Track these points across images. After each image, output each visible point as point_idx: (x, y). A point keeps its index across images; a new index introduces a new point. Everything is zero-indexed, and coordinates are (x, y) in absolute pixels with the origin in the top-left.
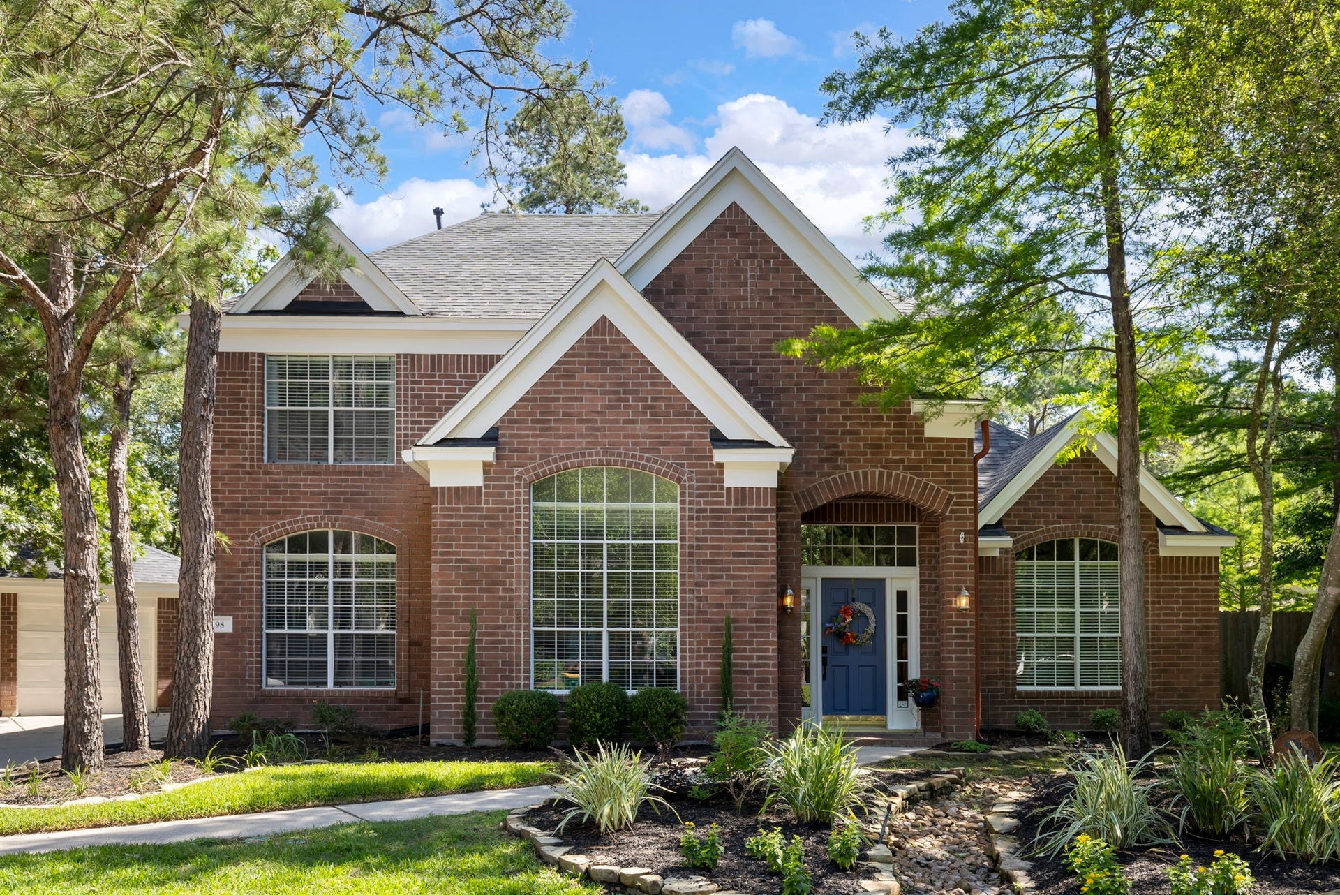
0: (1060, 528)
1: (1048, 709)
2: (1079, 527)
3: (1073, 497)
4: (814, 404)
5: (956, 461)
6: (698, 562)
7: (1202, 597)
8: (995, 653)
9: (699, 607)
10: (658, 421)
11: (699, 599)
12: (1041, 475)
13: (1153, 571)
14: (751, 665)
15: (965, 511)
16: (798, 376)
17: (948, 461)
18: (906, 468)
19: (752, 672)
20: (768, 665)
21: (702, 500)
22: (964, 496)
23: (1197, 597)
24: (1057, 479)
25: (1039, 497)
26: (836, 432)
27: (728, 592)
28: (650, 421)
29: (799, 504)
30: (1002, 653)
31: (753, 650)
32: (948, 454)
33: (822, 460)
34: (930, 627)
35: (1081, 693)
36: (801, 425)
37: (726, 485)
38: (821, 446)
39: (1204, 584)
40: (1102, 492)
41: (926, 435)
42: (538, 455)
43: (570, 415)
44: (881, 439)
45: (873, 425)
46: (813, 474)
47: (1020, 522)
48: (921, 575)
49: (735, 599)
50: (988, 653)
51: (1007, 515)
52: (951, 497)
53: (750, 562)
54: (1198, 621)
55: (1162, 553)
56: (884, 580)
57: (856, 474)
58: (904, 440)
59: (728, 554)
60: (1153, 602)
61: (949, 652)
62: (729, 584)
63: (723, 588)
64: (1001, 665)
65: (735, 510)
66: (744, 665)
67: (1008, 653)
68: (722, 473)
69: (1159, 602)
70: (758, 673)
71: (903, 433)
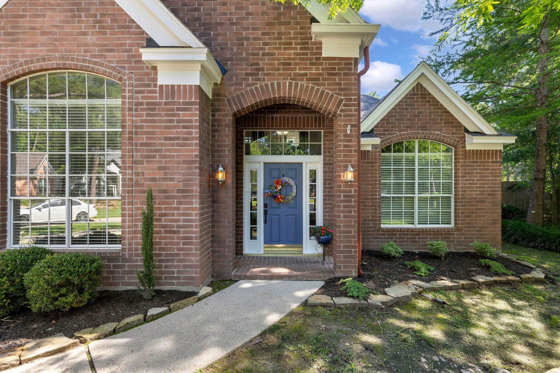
0: (408, 134)
1: (399, 238)
2: (419, 133)
3: (415, 116)
4: (242, 34)
5: (345, 74)
6: (136, 145)
7: (491, 173)
8: (369, 206)
9: (137, 181)
10: (105, 33)
11: (137, 174)
12: (396, 103)
13: (462, 158)
14: (178, 227)
15: (351, 110)
16: (230, 14)
17: (339, 74)
18: (308, 80)
19: (179, 232)
20: (191, 226)
21: (139, 95)
22: (350, 100)
23: (488, 173)
24: (406, 105)
25: (395, 116)
26: (258, 54)
27: (160, 168)
28: (99, 33)
29: (230, 106)
30: (373, 206)
31: (179, 215)
32: (339, 69)
33: (247, 74)
34: (329, 192)
35: (419, 229)
36: (232, 49)
37: (159, 83)
38: (247, 64)
39: (493, 166)
40: (433, 112)
41: (324, 55)
42: (8, 60)
43: (34, 28)
44: (290, 59)
45: (285, 49)
46: (241, 84)
47: (384, 131)
48: (324, 160)
49: (166, 174)
50: (364, 206)
51: (376, 126)
52: (341, 101)
53: (178, 145)
54: (488, 187)
55: (468, 148)
56: (302, 163)
57: (272, 84)
58: (307, 59)
59: (160, 139)
60: (462, 177)
61: (339, 212)
62: (161, 162)
63: (155, 166)
64: (372, 213)
65: (166, 104)
66: (173, 226)
67: (376, 206)
68: (156, 74)
69: (465, 177)
70: (184, 232)
71: (306, 54)
